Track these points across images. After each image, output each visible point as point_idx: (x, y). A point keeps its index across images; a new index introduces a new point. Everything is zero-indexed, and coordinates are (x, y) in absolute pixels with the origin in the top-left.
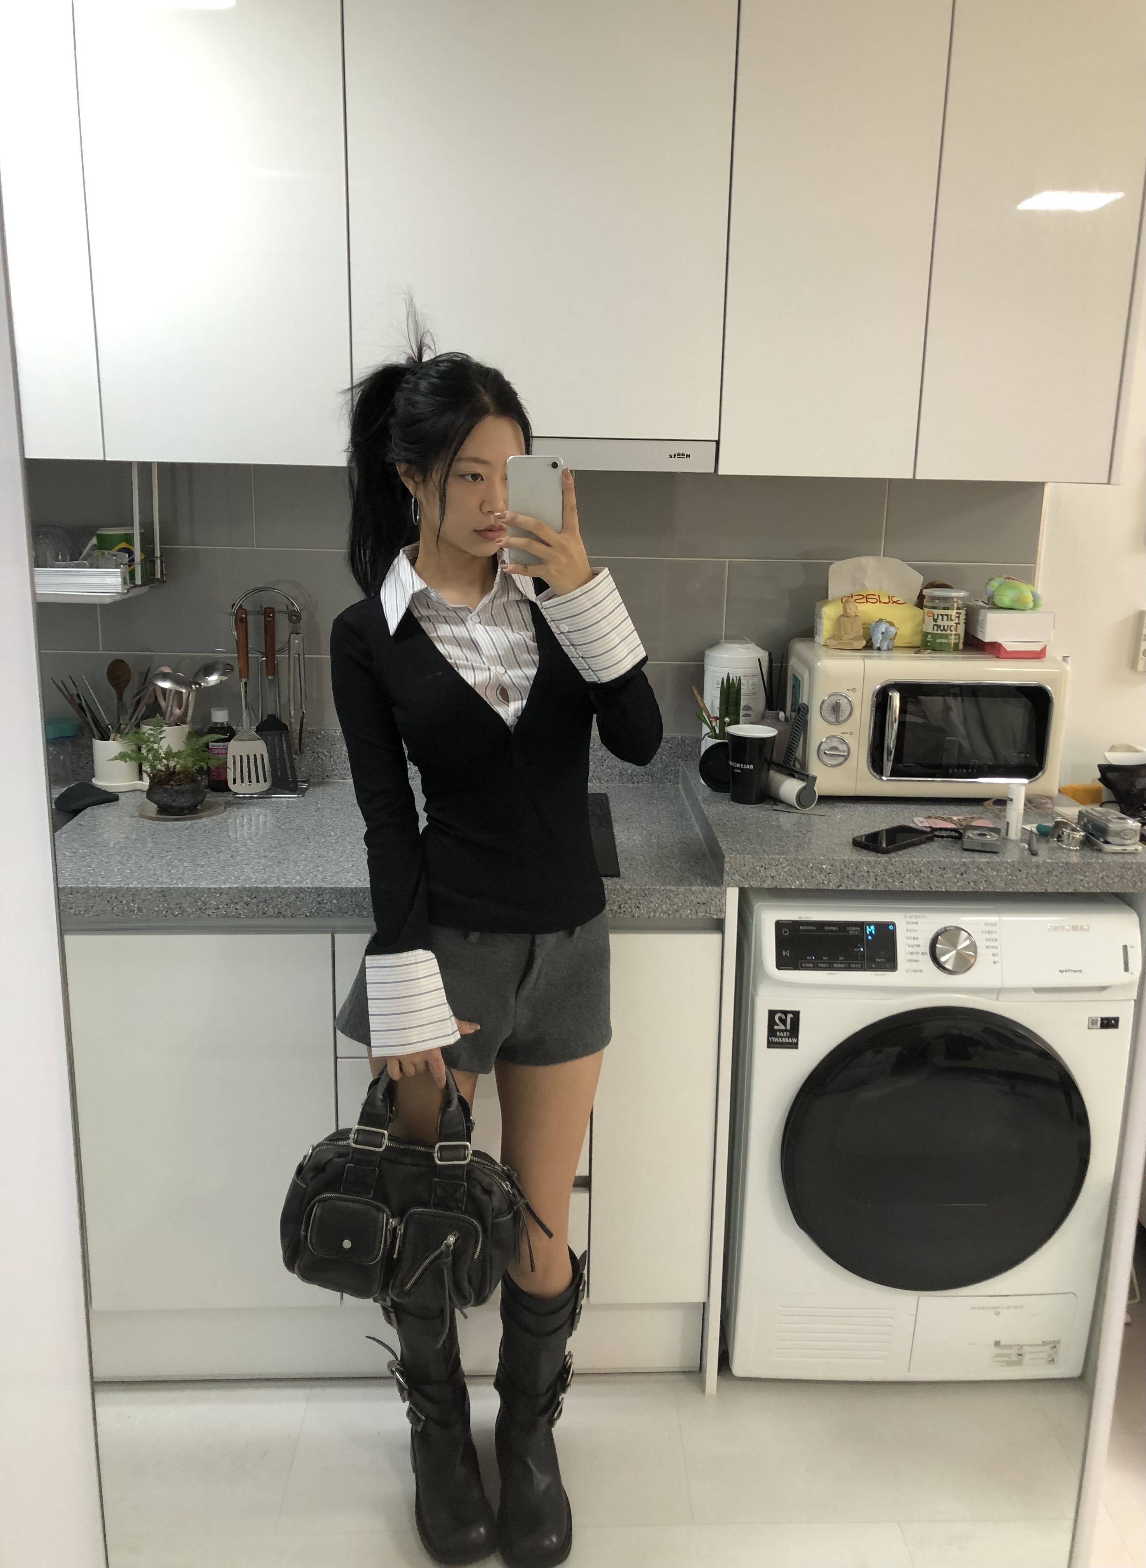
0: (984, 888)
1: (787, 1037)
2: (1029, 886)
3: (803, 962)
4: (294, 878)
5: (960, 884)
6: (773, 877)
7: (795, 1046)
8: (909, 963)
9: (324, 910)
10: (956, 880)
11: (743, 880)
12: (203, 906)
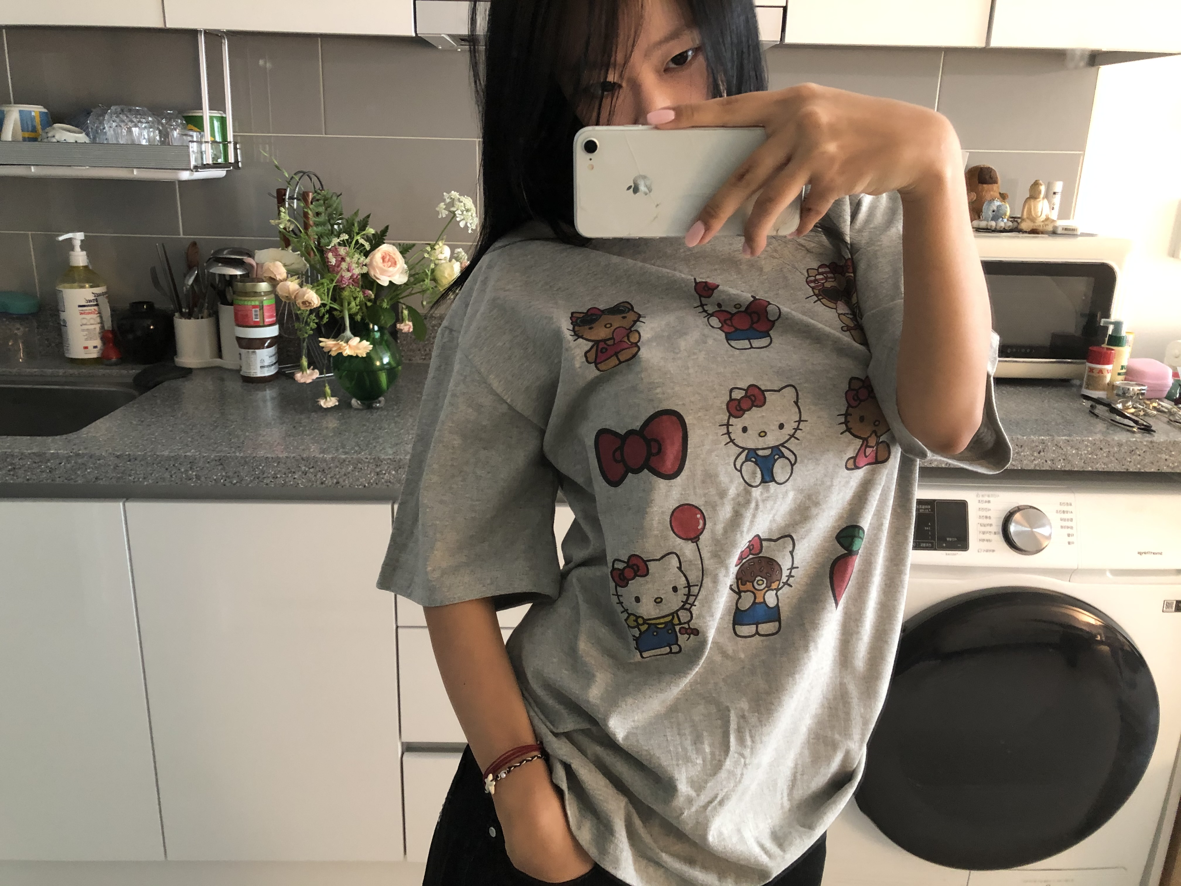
0: (1062, 466)
2: (1110, 466)
4: (353, 448)
5: (1036, 462)
8: (981, 543)
9: (383, 480)
10: (1033, 458)
12: (260, 475)
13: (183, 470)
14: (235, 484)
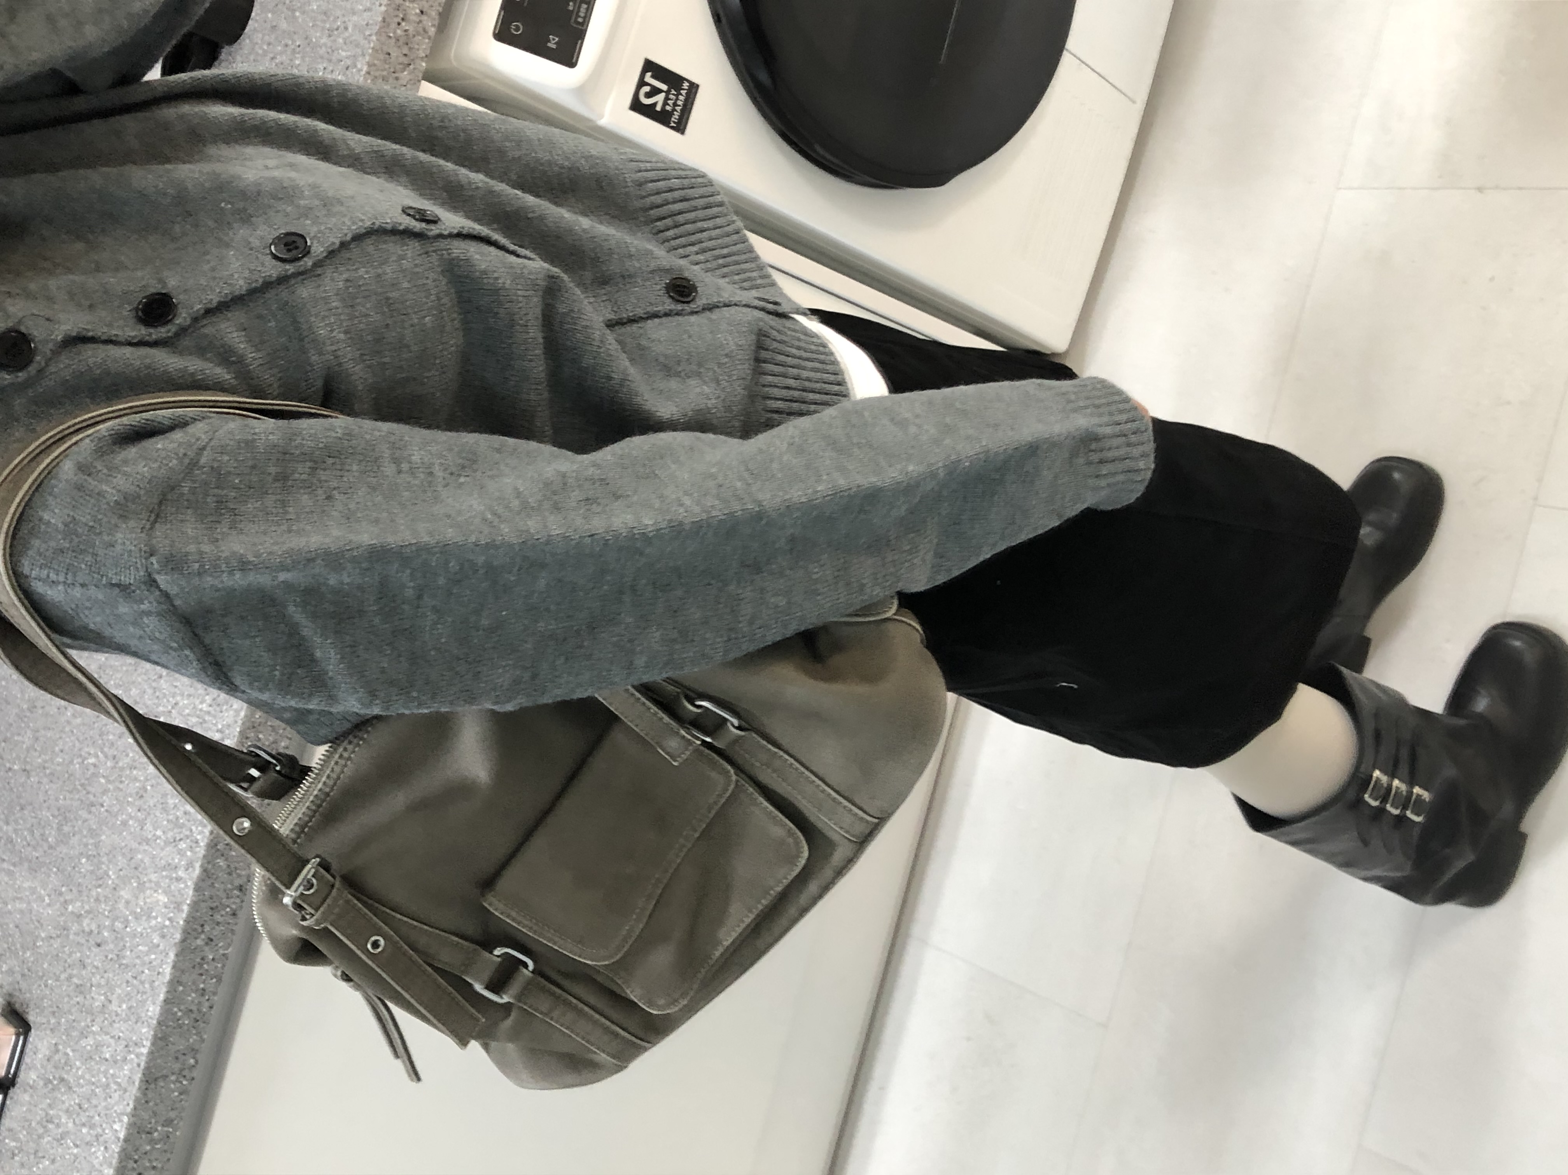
1: (677, 96)
3: (576, 19)
6: (422, 12)
7: (694, 88)
11: (411, 67)
12: (194, 1016)
13: (148, 1148)
14: (197, 1062)
